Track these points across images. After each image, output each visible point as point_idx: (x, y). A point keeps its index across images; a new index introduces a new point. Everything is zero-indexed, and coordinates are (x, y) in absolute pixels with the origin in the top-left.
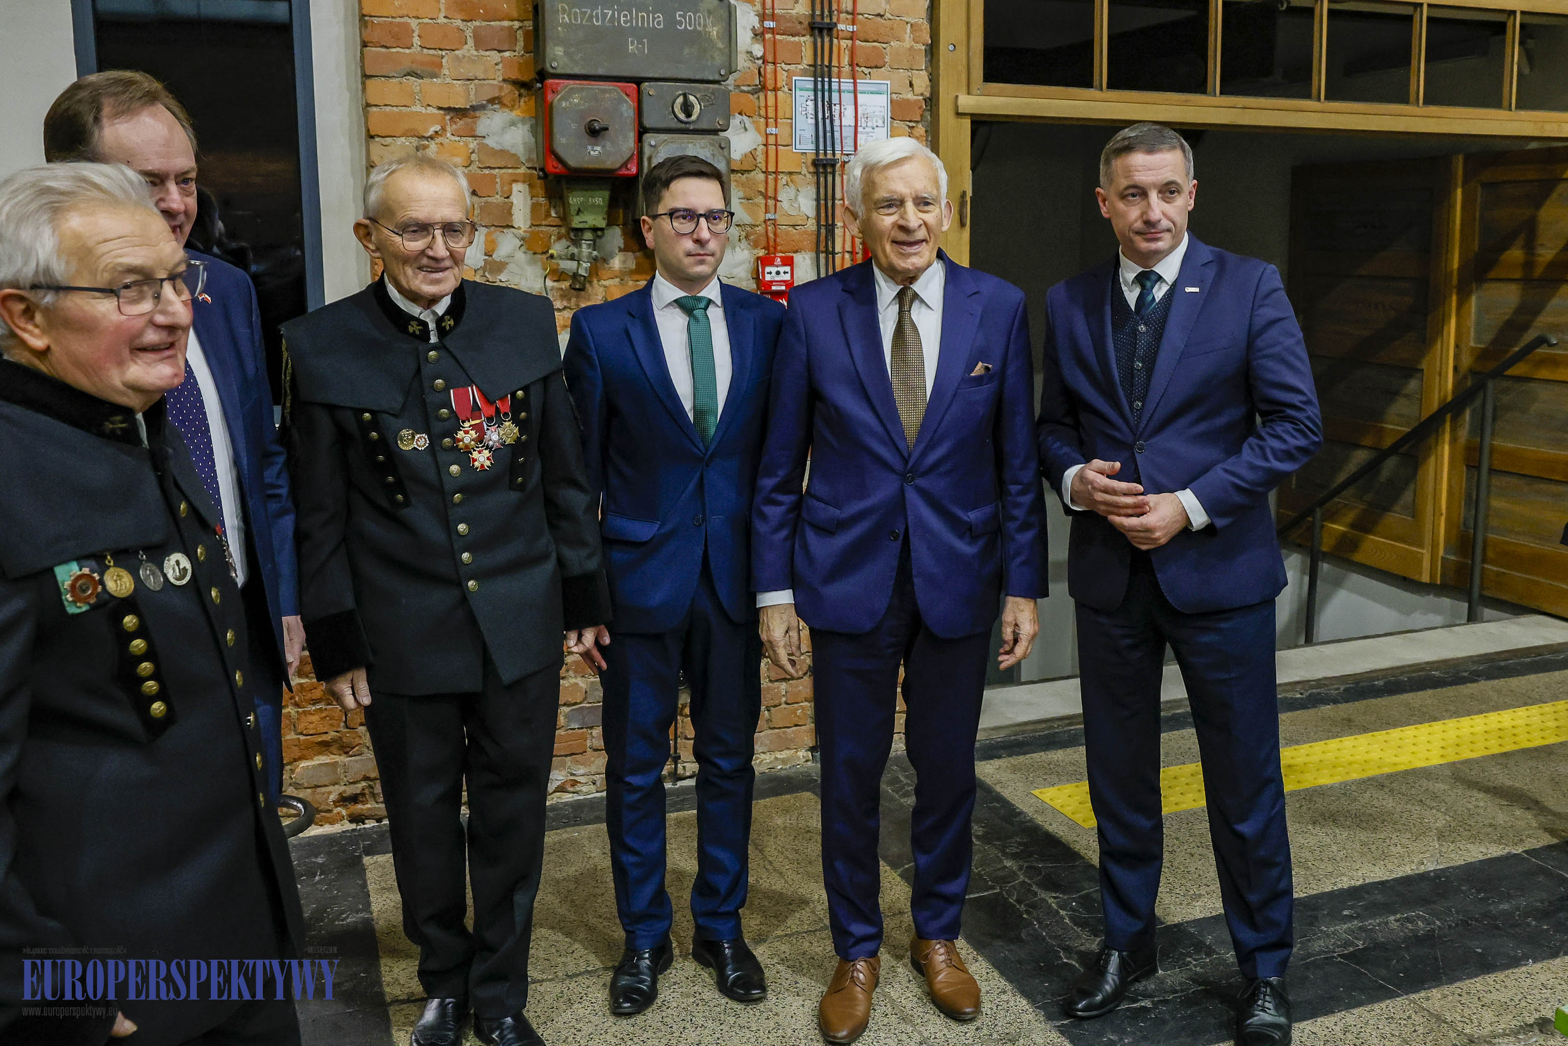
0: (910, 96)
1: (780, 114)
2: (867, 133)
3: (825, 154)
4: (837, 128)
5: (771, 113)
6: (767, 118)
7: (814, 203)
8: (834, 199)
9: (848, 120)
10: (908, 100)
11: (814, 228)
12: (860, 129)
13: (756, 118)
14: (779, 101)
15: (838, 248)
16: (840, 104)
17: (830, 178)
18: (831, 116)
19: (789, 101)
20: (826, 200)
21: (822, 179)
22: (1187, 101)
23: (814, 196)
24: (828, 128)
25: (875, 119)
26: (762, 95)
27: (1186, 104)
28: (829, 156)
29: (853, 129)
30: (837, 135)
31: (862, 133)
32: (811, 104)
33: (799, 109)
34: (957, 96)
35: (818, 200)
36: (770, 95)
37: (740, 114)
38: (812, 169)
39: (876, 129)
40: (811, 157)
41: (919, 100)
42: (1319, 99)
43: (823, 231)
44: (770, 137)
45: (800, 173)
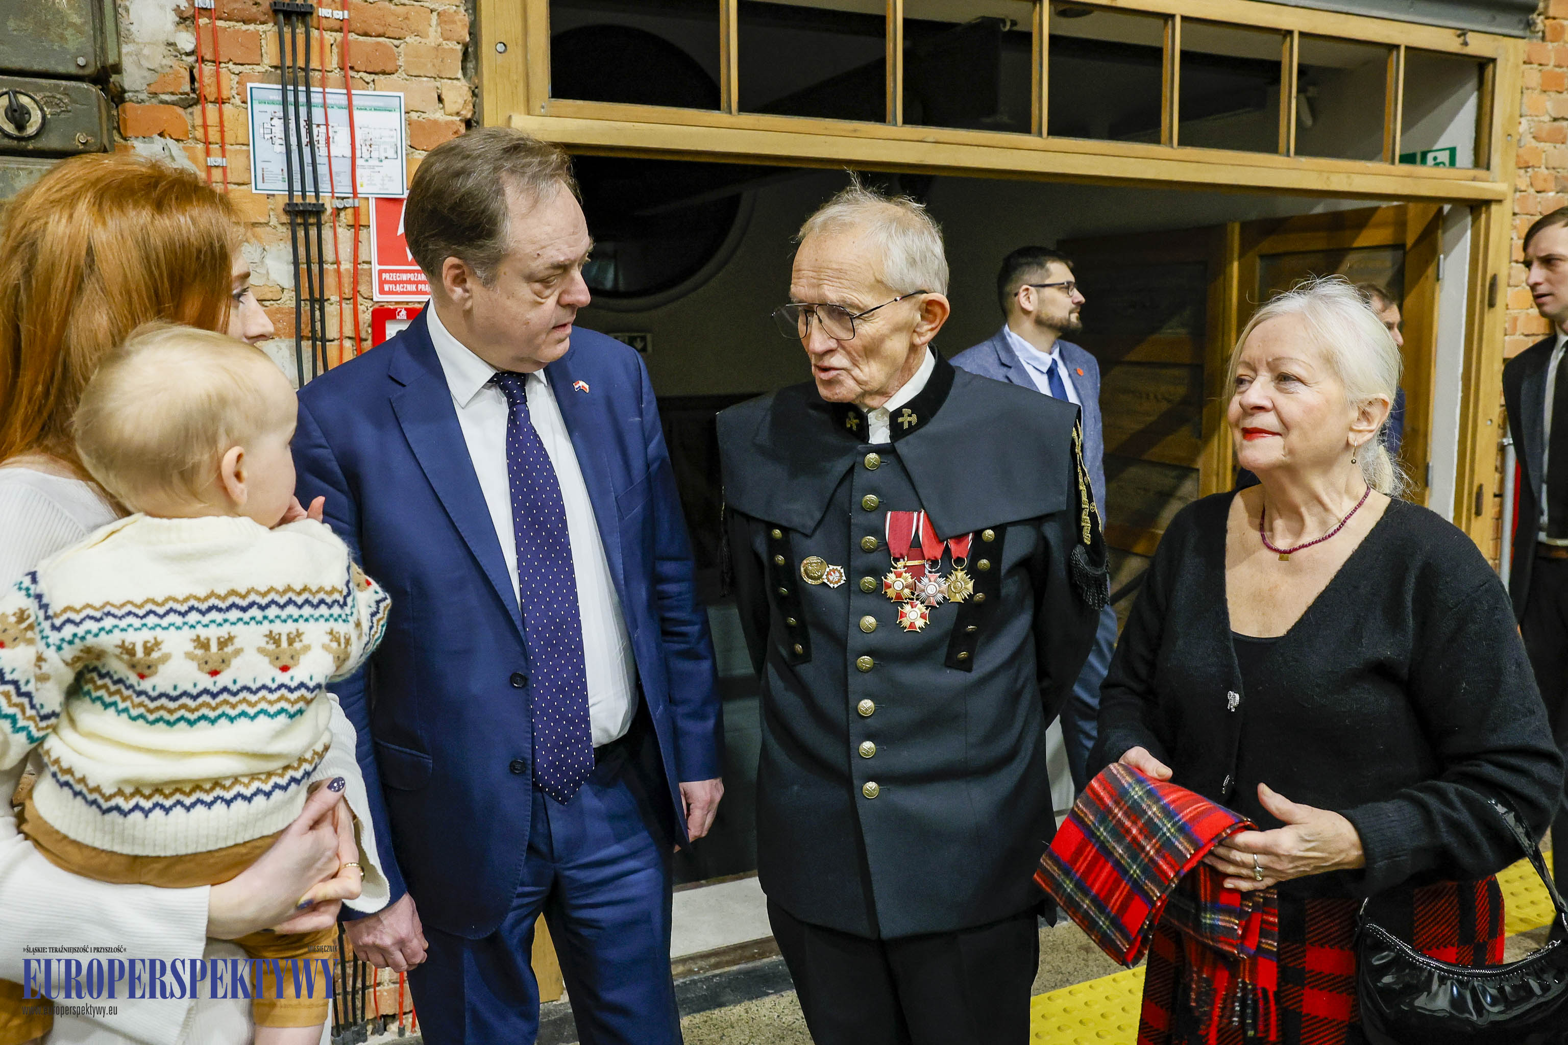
0: (439, 116)
1: (229, 137)
2: (373, 167)
3: (304, 196)
4: (321, 159)
5: (214, 135)
6: (207, 143)
7: (292, 267)
8: (321, 262)
9: (341, 147)
10: (435, 122)
11: (293, 304)
12: (359, 162)
13: (191, 143)
14: (225, 117)
15: (332, 331)
16: (327, 125)
17: (313, 232)
18: (311, 143)
19: (242, 118)
20: (309, 262)
21: (301, 233)
22: (855, 131)
23: (291, 258)
24: (307, 159)
25: (382, 147)
26: (197, 109)
27: (855, 135)
28: (311, 198)
29: (348, 162)
30: (323, 170)
31: (363, 167)
32: (279, 124)
33: (259, 131)
34: (510, 117)
35: (296, 263)
36: (211, 109)
37: (161, 135)
38: (285, 219)
39: (385, 162)
40: (282, 200)
41: (453, 122)
42: (1040, 134)
43: (305, 307)
44: (214, 171)
45: (267, 224)
